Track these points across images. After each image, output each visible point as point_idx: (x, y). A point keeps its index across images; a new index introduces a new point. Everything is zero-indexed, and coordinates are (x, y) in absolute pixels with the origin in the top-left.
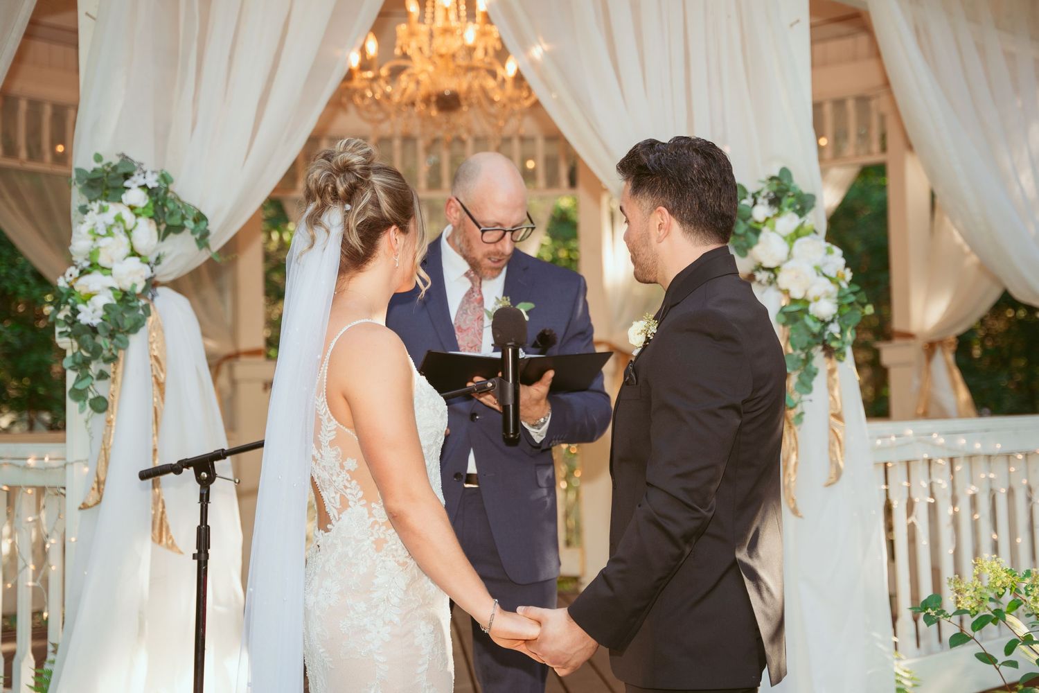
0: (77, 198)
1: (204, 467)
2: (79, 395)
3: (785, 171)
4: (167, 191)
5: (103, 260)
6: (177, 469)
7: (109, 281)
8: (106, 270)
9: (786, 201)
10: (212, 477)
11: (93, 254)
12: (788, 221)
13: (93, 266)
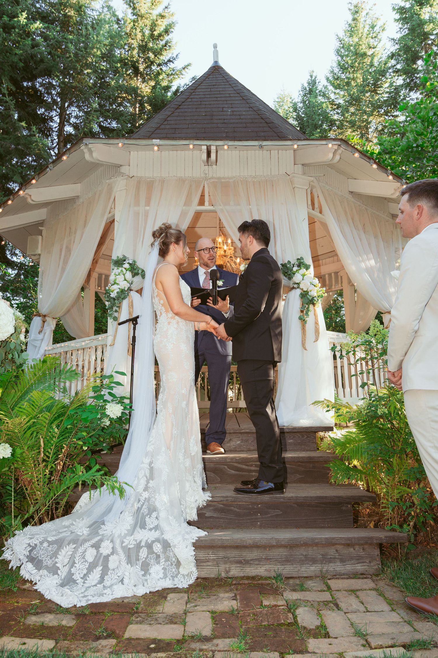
0: (112, 266)
1: (135, 320)
2: (111, 317)
4: (135, 264)
5: (117, 282)
7: (119, 287)
8: (118, 284)
11: (115, 280)
13: (115, 283)
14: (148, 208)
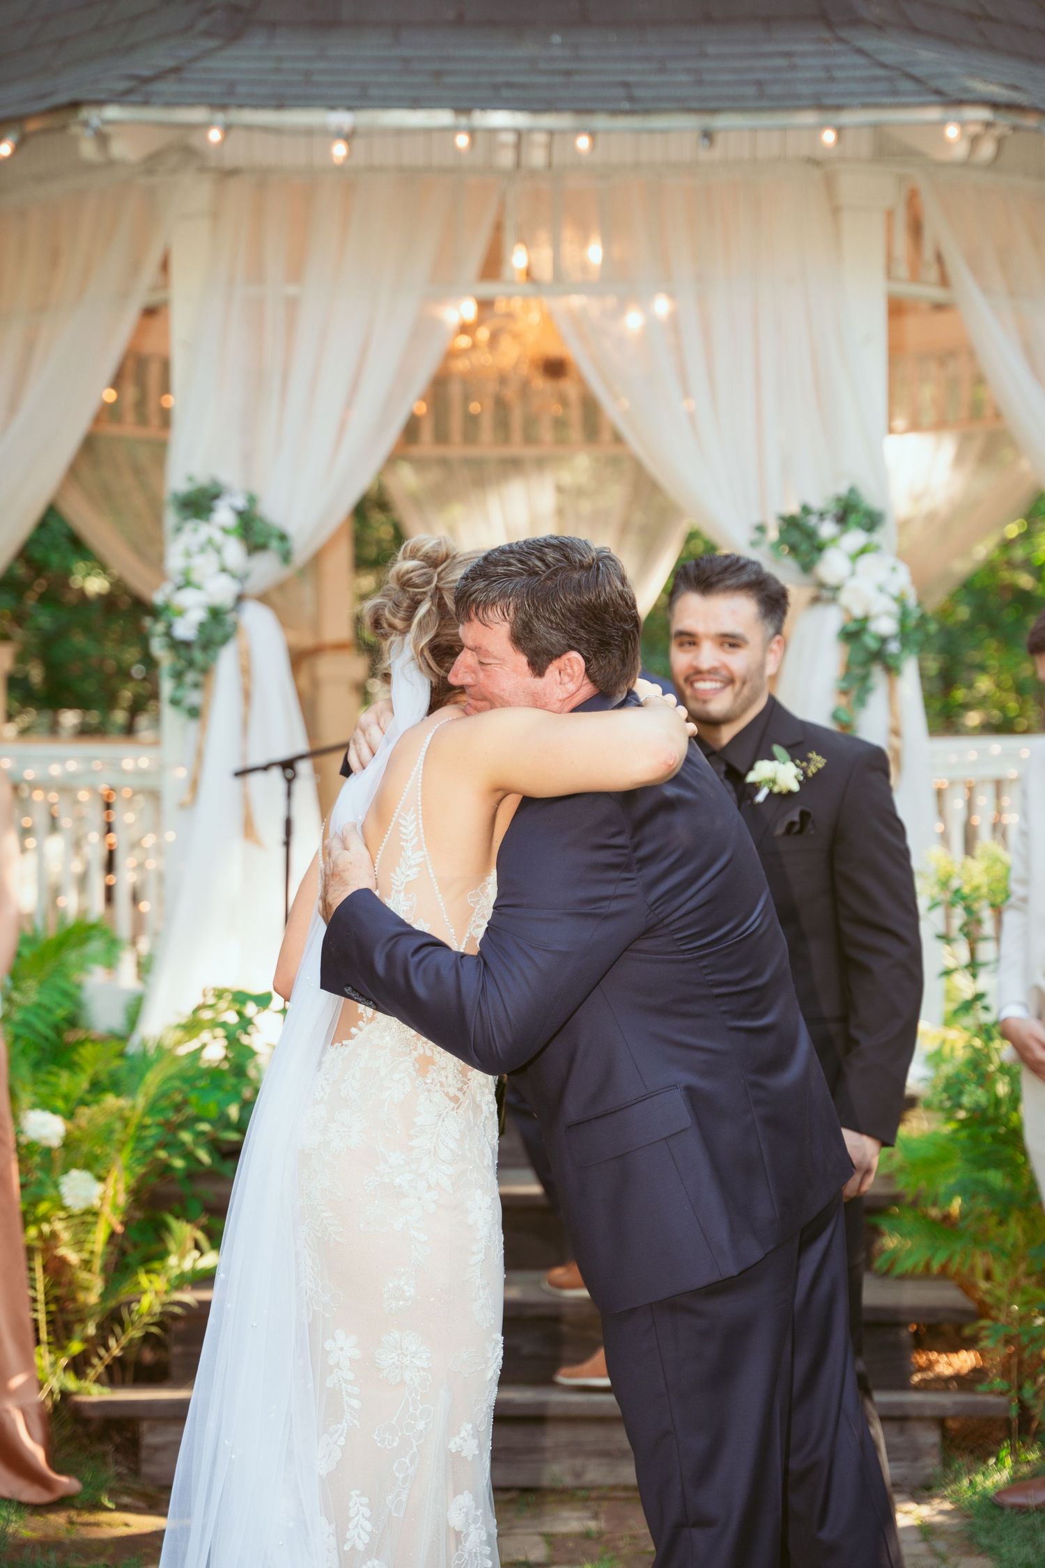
0: (171, 517)
1: (288, 765)
2: (175, 702)
3: (852, 491)
4: (255, 512)
5: (195, 577)
6: (266, 768)
7: (201, 597)
8: (198, 587)
9: (853, 518)
10: (295, 776)
11: (187, 571)
12: (855, 538)
13: (187, 583)
14: (292, 290)
